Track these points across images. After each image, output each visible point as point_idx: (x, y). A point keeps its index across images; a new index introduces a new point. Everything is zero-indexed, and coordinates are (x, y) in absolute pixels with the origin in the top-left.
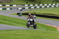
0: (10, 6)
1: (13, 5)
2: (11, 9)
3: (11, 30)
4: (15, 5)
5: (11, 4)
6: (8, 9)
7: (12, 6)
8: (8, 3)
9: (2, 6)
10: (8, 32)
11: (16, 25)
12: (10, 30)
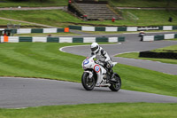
0: (119, 30)
1: (129, 29)
2: (121, 39)
3: (123, 104)
4: (135, 29)
5: (122, 23)
6: (113, 40)
7: (125, 30)
8: (113, 20)
9: (96, 30)
10: (112, 109)
11: (135, 88)
12: (118, 104)
